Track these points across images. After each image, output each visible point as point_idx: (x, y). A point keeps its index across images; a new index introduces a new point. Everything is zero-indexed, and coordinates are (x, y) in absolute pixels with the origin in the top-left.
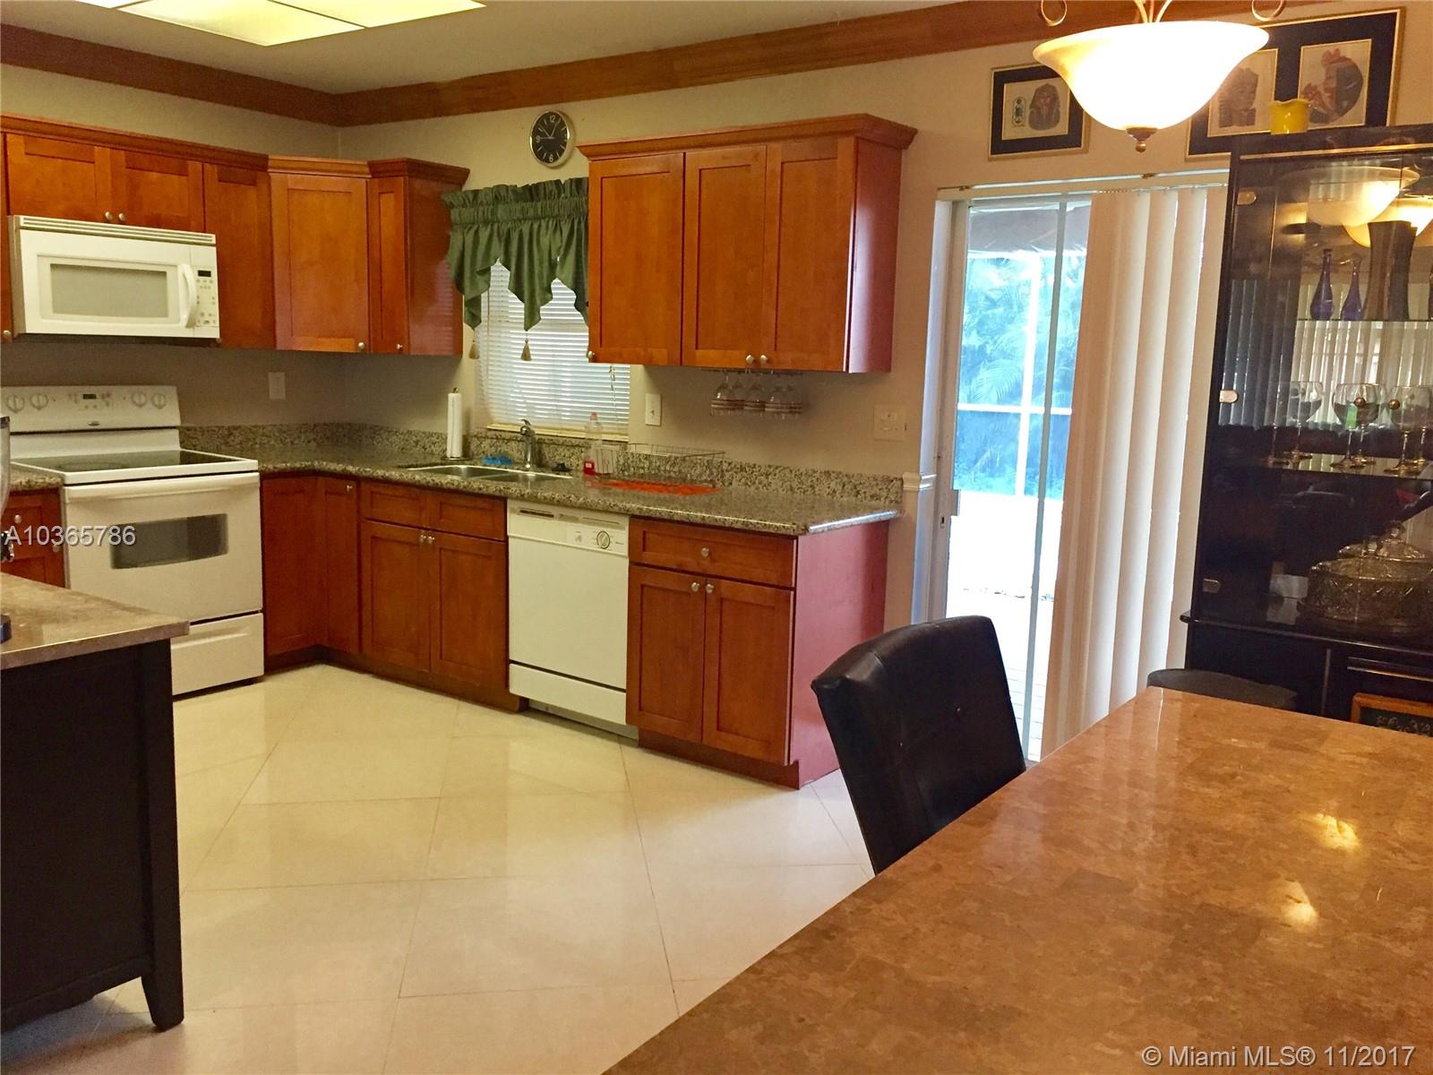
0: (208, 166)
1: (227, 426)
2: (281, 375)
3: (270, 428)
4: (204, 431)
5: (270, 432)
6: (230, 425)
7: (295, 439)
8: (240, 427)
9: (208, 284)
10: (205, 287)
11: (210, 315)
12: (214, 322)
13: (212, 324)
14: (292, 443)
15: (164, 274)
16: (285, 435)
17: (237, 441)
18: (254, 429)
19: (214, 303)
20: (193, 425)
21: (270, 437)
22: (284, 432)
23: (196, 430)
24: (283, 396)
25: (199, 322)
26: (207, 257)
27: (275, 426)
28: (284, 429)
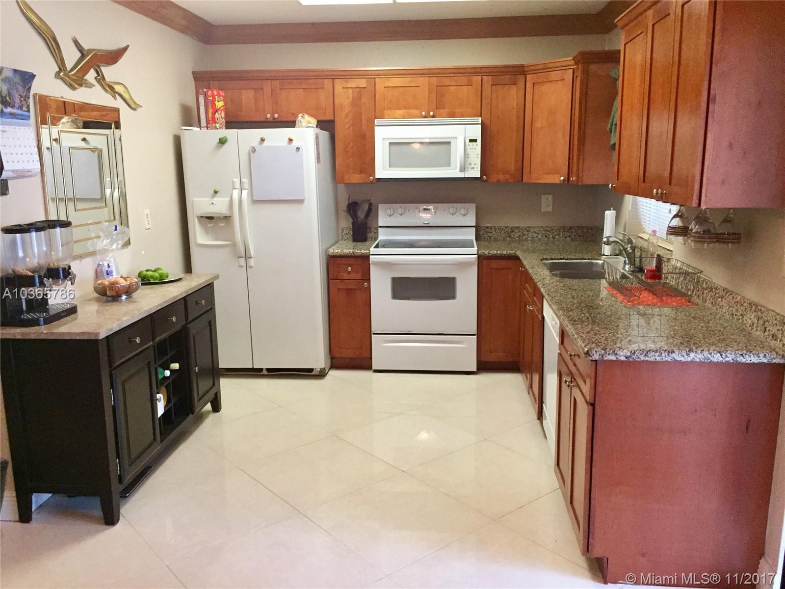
0: (484, 77)
1: (511, 226)
2: (550, 198)
3: (539, 229)
4: (496, 229)
5: (539, 231)
6: (513, 226)
7: (555, 235)
8: (519, 227)
9: (475, 146)
10: (473, 149)
11: (475, 164)
12: (477, 168)
13: (476, 169)
14: (553, 238)
15: (449, 143)
16: (549, 233)
17: (517, 235)
18: (528, 229)
19: (478, 157)
20: (490, 225)
21: (538, 233)
22: (548, 231)
23: (491, 228)
24: (550, 209)
25: (468, 168)
26: (475, 131)
27: (542, 227)
28: (548, 229)
